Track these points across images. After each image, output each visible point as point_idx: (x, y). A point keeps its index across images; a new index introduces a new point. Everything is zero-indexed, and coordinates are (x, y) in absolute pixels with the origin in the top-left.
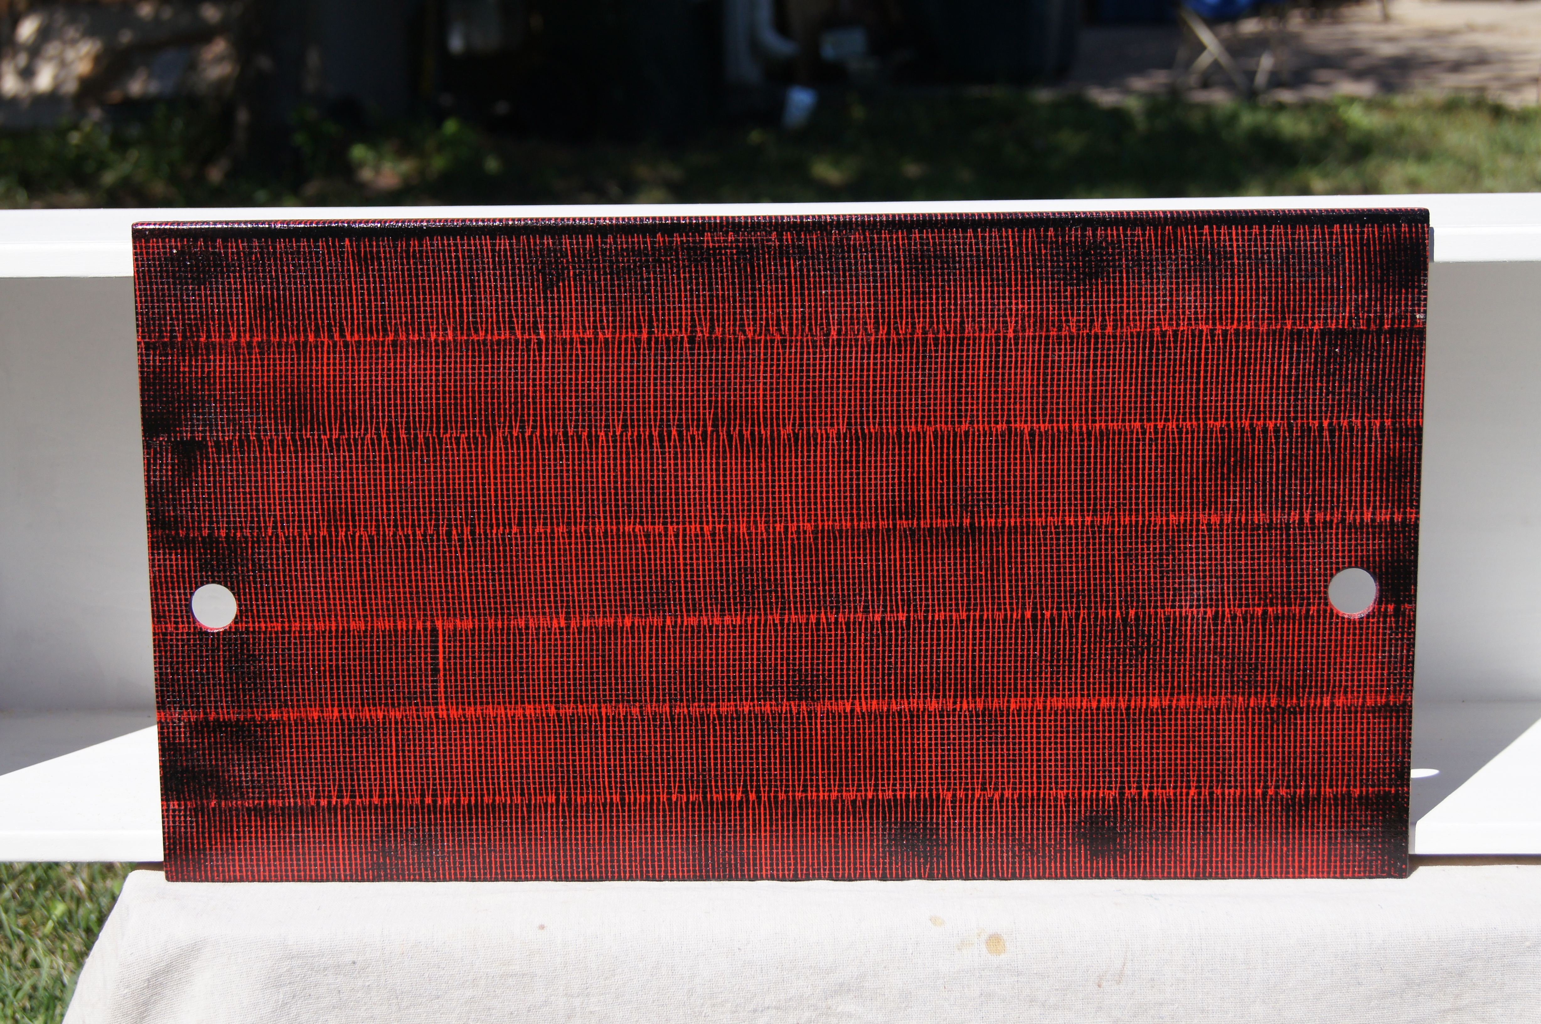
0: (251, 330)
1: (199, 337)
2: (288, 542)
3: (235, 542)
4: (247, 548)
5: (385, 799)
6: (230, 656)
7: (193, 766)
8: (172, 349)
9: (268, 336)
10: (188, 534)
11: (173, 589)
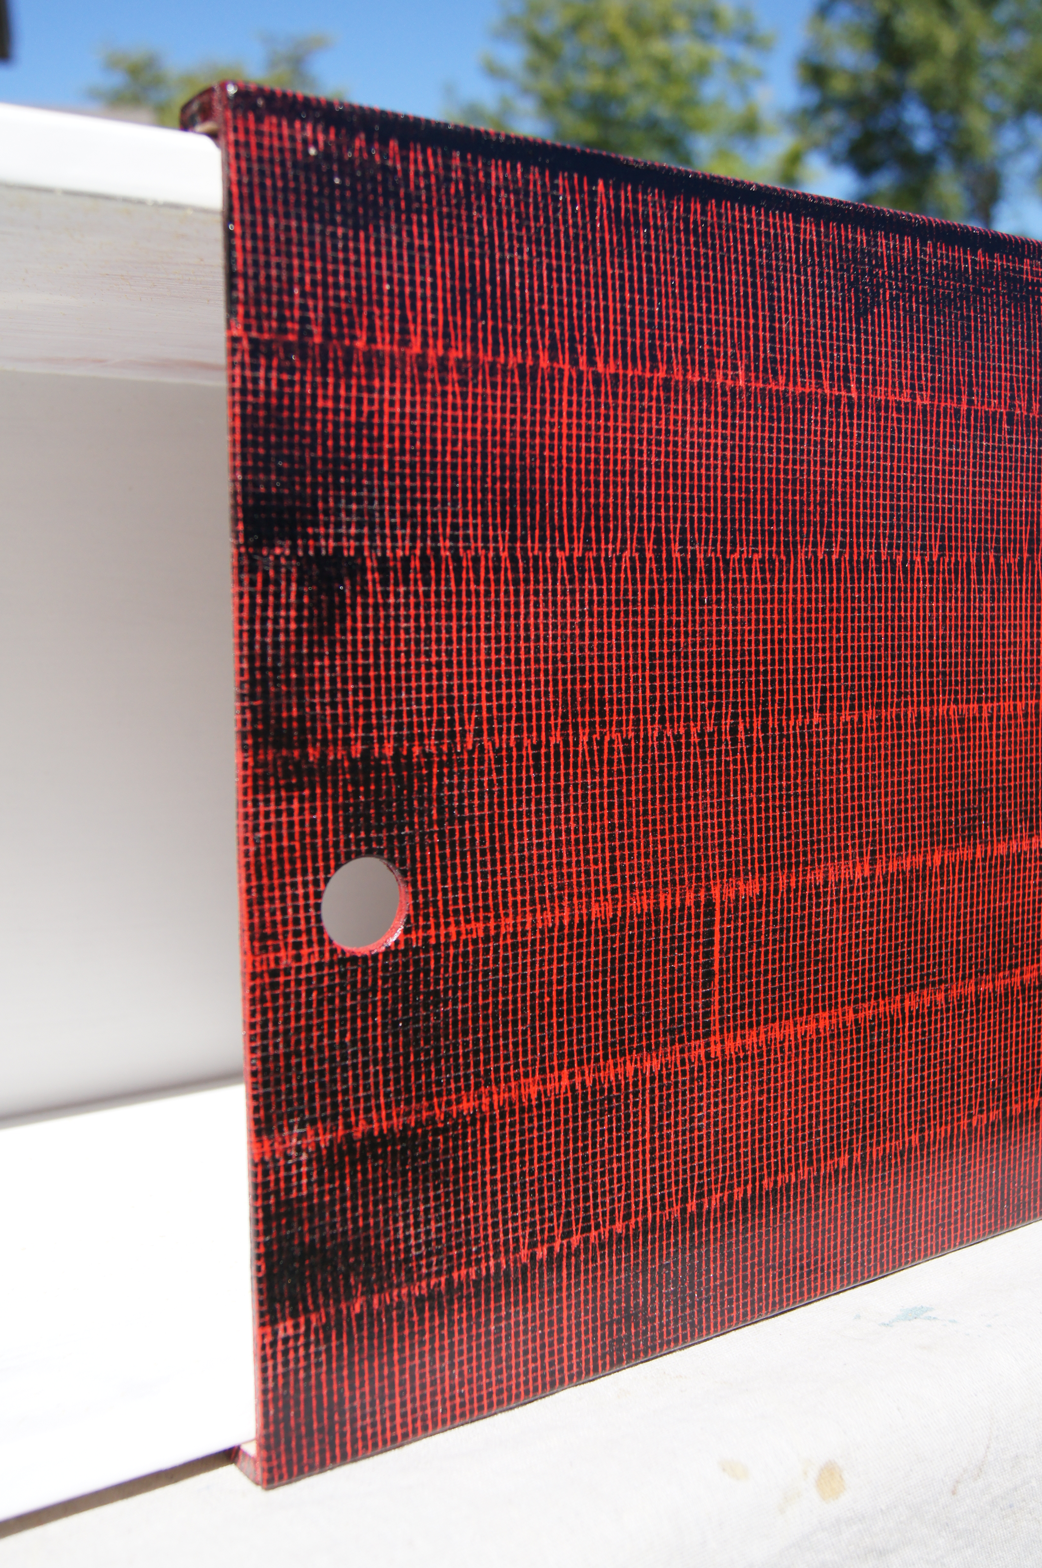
0: (446, 335)
1: (353, 338)
2: (499, 761)
3: (410, 766)
4: (430, 776)
5: (633, 1221)
6: (395, 1002)
7: (323, 1240)
8: (303, 358)
9: (475, 349)
10: (324, 756)
11: (293, 874)
